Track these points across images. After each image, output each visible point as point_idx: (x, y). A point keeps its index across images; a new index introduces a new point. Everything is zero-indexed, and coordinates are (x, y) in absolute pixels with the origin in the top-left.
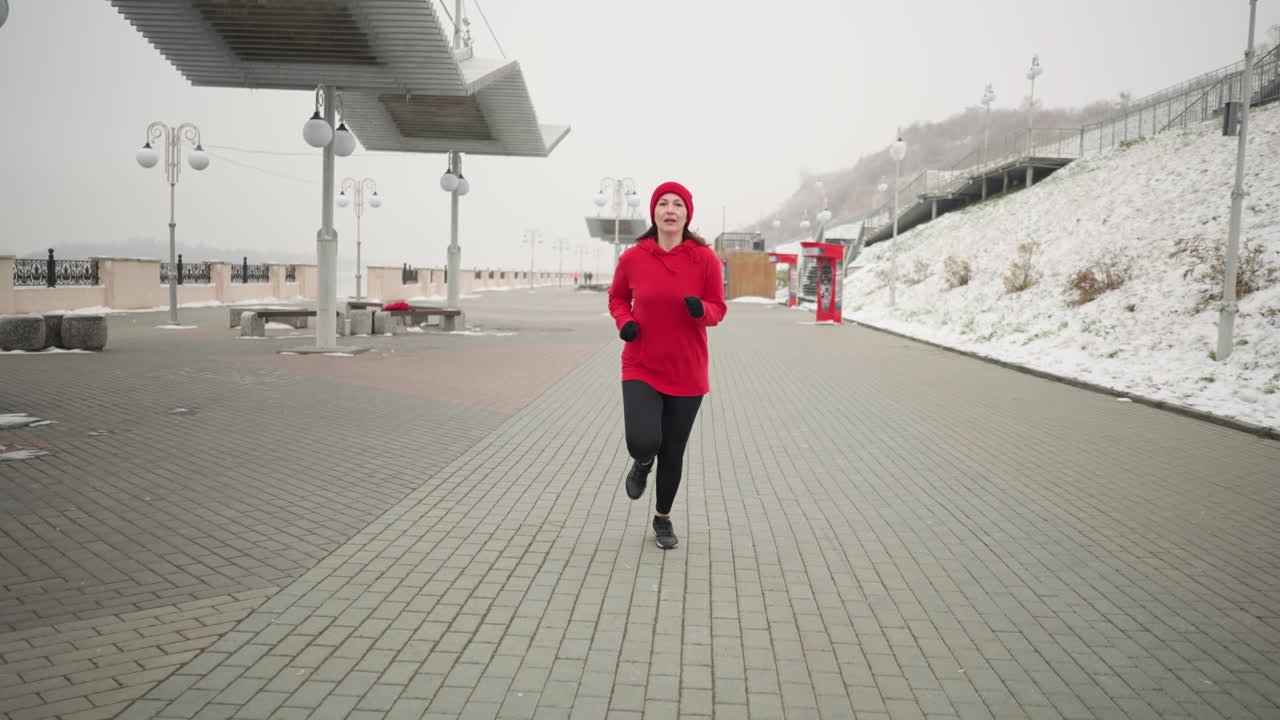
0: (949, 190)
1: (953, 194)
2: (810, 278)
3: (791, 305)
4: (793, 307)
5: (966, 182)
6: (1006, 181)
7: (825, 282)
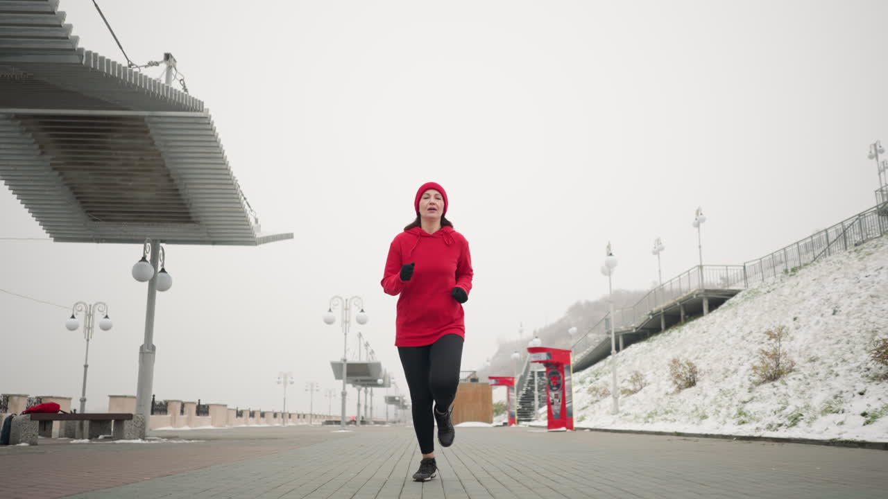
0: (633, 325)
1: (637, 328)
2: (521, 403)
3: (511, 424)
4: (513, 425)
5: (647, 317)
6: (682, 314)
7: (555, 388)
